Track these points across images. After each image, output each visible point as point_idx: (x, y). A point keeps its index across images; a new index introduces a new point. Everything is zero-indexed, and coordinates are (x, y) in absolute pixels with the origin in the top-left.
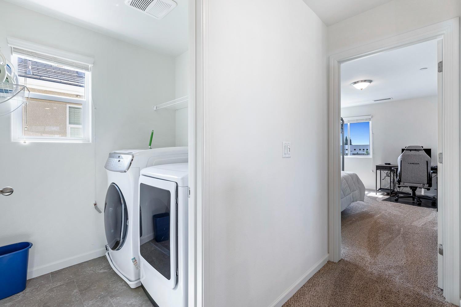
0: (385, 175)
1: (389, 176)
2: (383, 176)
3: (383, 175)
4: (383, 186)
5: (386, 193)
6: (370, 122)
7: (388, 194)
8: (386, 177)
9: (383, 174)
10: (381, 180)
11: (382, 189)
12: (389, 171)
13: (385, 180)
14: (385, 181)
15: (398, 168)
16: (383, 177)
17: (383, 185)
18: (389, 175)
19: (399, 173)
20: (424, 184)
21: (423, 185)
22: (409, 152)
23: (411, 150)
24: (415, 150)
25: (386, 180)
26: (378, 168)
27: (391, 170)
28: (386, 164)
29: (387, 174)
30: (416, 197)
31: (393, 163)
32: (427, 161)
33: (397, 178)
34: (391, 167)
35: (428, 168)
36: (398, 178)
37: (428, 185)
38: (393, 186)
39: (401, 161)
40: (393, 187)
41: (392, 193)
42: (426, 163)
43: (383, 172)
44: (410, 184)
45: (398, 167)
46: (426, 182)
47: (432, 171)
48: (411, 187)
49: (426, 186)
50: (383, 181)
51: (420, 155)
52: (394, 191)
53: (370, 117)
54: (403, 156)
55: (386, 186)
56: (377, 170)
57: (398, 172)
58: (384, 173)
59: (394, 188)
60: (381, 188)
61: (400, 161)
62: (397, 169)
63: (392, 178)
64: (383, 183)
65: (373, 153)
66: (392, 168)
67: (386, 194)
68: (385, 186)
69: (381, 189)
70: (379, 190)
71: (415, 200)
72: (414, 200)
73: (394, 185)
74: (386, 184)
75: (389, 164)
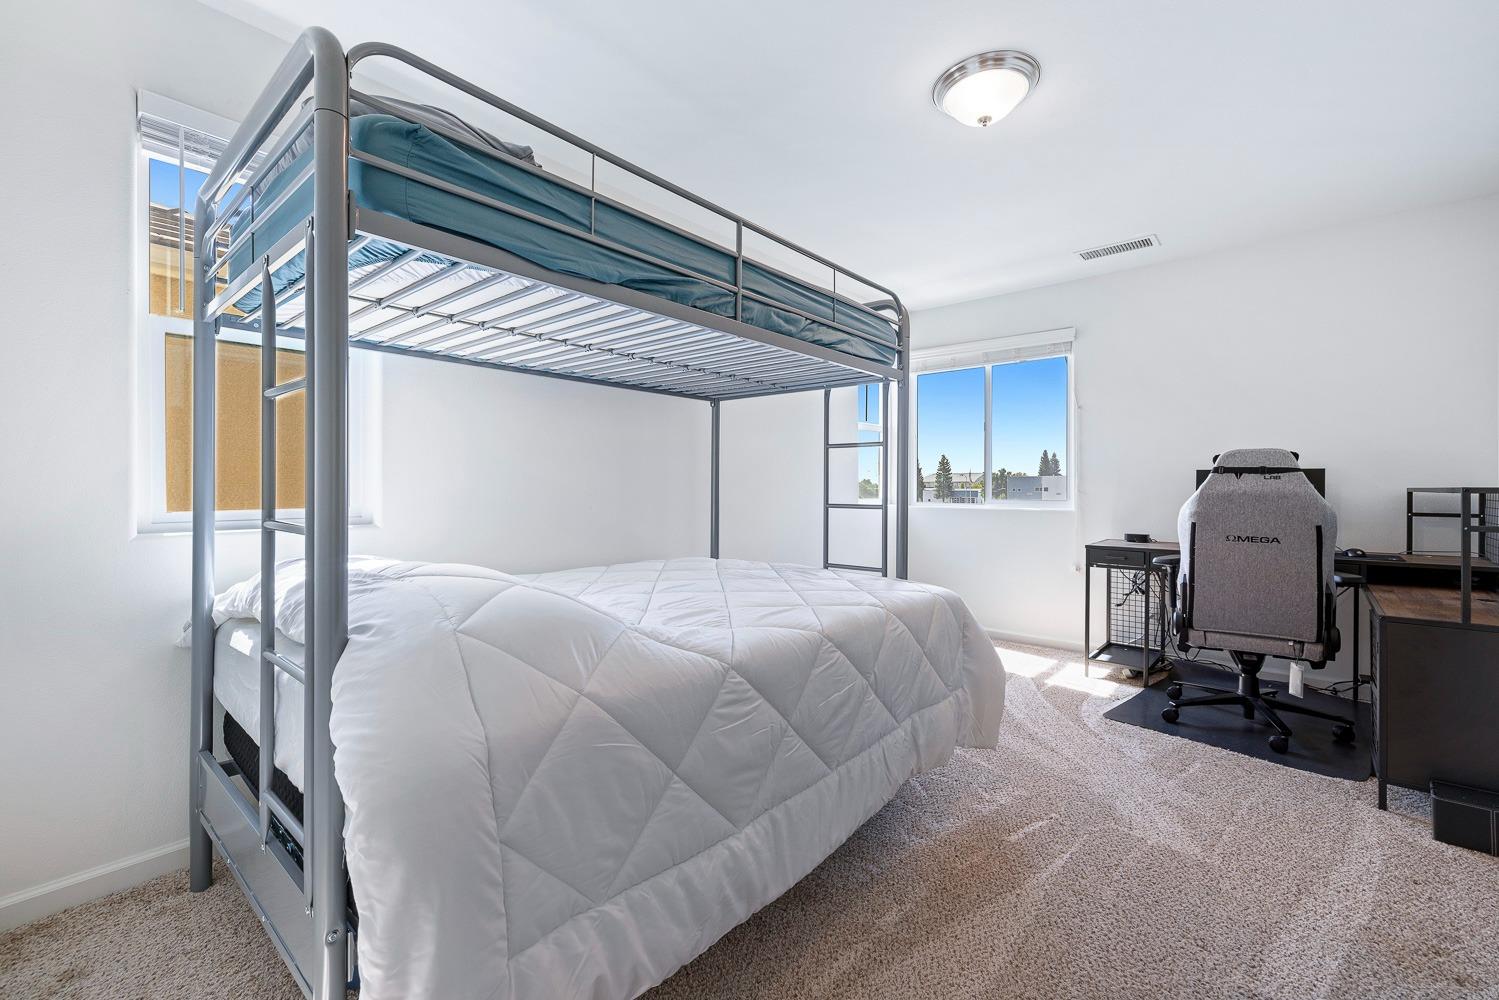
0: (1128, 586)
1: (1143, 593)
2: (1120, 591)
3: (1120, 585)
4: (1120, 634)
5: (1126, 672)
6: (1071, 357)
7: (1136, 676)
8: (1132, 597)
9: (1120, 580)
10: (1113, 606)
11: (1113, 649)
12: (1141, 570)
13: (1126, 607)
14: (1126, 613)
15: (1178, 561)
16: (1120, 596)
17: (1120, 628)
18: (1143, 587)
19: (1184, 584)
20: (1302, 643)
21: (1298, 646)
22: (1230, 483)
23: (1239, 472)
24: (1262, 470)
25: (1133, 608)
26: (1097, 555)
27: (1150, 569)
28: (1131, 538)
29: (1135, 582)
30: (1260, 702)
31: (1159, 536)
32: (1319, 529)
33: (1174, 605)
34: (1147, 555)
35: (1324, 559)
36: (1179, 604)
37: (1319, 648)
38: (1159, 633)
39: (1194, 525)
40: (1159, 639)
41: (1152, 671)
42: (1315, 538)
43: (1120, 575)
44: (1232, 638)
45: (1178, 552)
46: (1310, 632)
47: (1337, 579)
48: (1238, 655)
49: (1315, 651)
50: (1120, 612)
51: (1285, 497)
52: (1162, 659)
53: (1068, 336)
54: (1201, 499)
55: (1132, 635)
56: (1089, 565)
57: (1180, 581)
58: (1123, 578)
59: (1163, 646)
60: (1108, 641)
61: (1188, 527)
62: (1175, 564)
63: (1154, 602)
64: (1120, 623)
65: (1079, 491)
66: (1154, 560)
67: (1129, 673)
68: (1126, 634)
69: (1108, 647)
70: (1101, 652)
71: (1257, 714)
72: (1249, 714)
73: (1163, 630)
74: (1132, 624)
75: (1144, 539)
